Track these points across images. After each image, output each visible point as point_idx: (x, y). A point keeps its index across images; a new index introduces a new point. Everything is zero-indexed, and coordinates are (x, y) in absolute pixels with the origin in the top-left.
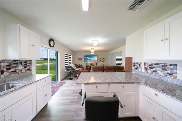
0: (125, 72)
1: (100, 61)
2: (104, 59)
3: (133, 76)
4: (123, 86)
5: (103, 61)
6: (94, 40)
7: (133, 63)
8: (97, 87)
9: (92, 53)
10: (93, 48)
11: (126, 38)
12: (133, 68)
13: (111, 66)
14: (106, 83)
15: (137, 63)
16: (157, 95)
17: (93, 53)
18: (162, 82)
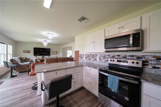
0: (75, 61)
1: (53, 53)
2: (57, 52)
3: (79, 63)
4: (75, 69)
5: (56, 54)
6: (49, 33)
7: (79, 55)
8: (56, 73)
9: (44, 46)
10: (46, 41)
11: (75, 37)
12: (80, 58)
13: (64, 58)
14: (63, 69)
15: (82, 55)
16: (90, 70)
17: (46, 46)
18: (92, 64)
